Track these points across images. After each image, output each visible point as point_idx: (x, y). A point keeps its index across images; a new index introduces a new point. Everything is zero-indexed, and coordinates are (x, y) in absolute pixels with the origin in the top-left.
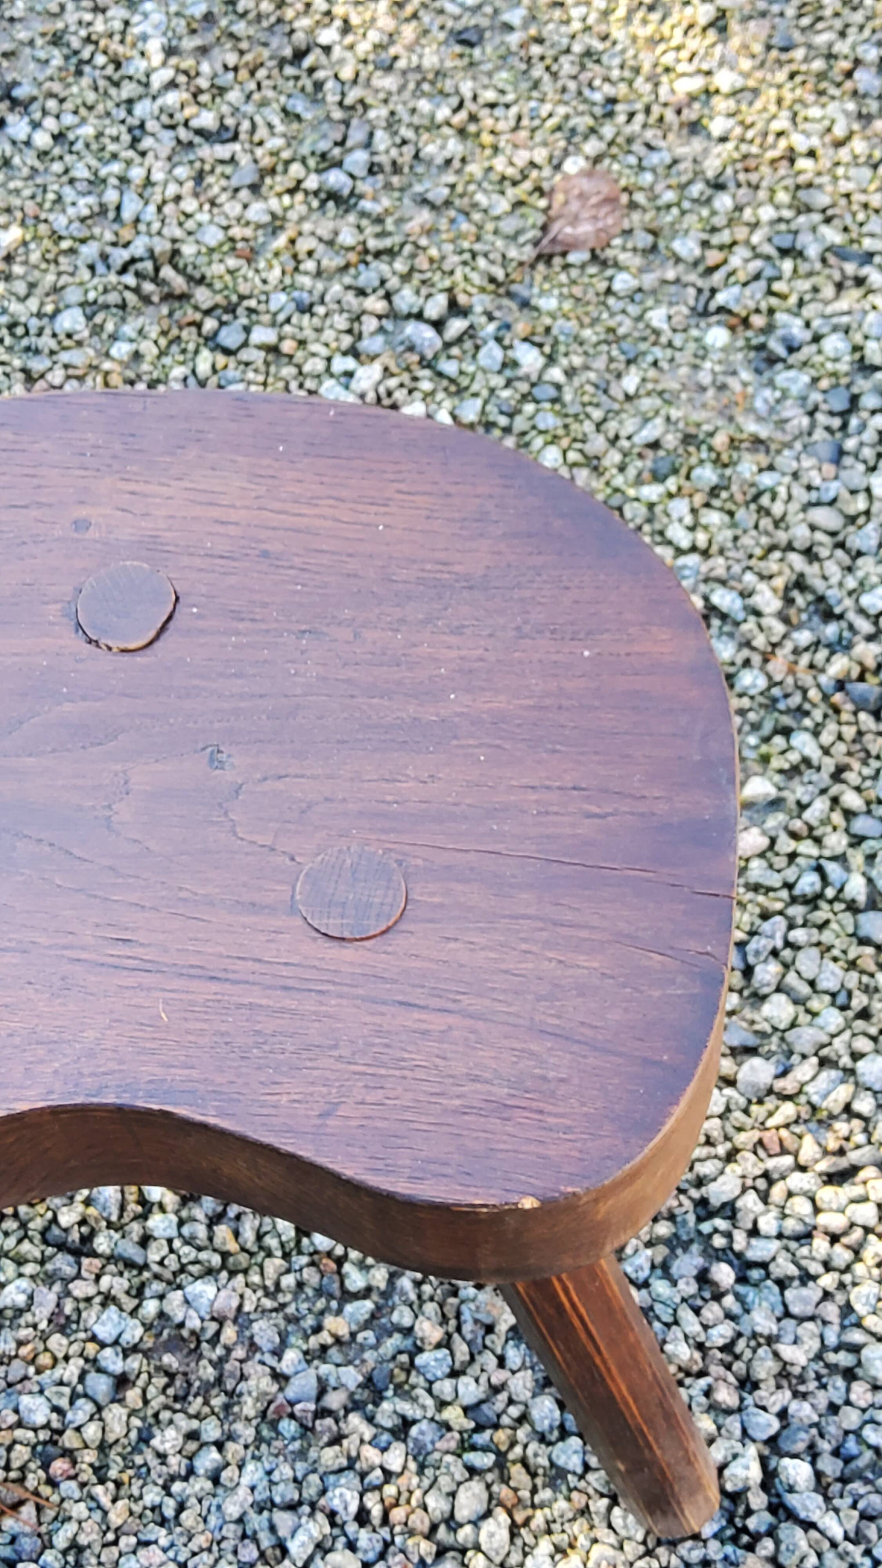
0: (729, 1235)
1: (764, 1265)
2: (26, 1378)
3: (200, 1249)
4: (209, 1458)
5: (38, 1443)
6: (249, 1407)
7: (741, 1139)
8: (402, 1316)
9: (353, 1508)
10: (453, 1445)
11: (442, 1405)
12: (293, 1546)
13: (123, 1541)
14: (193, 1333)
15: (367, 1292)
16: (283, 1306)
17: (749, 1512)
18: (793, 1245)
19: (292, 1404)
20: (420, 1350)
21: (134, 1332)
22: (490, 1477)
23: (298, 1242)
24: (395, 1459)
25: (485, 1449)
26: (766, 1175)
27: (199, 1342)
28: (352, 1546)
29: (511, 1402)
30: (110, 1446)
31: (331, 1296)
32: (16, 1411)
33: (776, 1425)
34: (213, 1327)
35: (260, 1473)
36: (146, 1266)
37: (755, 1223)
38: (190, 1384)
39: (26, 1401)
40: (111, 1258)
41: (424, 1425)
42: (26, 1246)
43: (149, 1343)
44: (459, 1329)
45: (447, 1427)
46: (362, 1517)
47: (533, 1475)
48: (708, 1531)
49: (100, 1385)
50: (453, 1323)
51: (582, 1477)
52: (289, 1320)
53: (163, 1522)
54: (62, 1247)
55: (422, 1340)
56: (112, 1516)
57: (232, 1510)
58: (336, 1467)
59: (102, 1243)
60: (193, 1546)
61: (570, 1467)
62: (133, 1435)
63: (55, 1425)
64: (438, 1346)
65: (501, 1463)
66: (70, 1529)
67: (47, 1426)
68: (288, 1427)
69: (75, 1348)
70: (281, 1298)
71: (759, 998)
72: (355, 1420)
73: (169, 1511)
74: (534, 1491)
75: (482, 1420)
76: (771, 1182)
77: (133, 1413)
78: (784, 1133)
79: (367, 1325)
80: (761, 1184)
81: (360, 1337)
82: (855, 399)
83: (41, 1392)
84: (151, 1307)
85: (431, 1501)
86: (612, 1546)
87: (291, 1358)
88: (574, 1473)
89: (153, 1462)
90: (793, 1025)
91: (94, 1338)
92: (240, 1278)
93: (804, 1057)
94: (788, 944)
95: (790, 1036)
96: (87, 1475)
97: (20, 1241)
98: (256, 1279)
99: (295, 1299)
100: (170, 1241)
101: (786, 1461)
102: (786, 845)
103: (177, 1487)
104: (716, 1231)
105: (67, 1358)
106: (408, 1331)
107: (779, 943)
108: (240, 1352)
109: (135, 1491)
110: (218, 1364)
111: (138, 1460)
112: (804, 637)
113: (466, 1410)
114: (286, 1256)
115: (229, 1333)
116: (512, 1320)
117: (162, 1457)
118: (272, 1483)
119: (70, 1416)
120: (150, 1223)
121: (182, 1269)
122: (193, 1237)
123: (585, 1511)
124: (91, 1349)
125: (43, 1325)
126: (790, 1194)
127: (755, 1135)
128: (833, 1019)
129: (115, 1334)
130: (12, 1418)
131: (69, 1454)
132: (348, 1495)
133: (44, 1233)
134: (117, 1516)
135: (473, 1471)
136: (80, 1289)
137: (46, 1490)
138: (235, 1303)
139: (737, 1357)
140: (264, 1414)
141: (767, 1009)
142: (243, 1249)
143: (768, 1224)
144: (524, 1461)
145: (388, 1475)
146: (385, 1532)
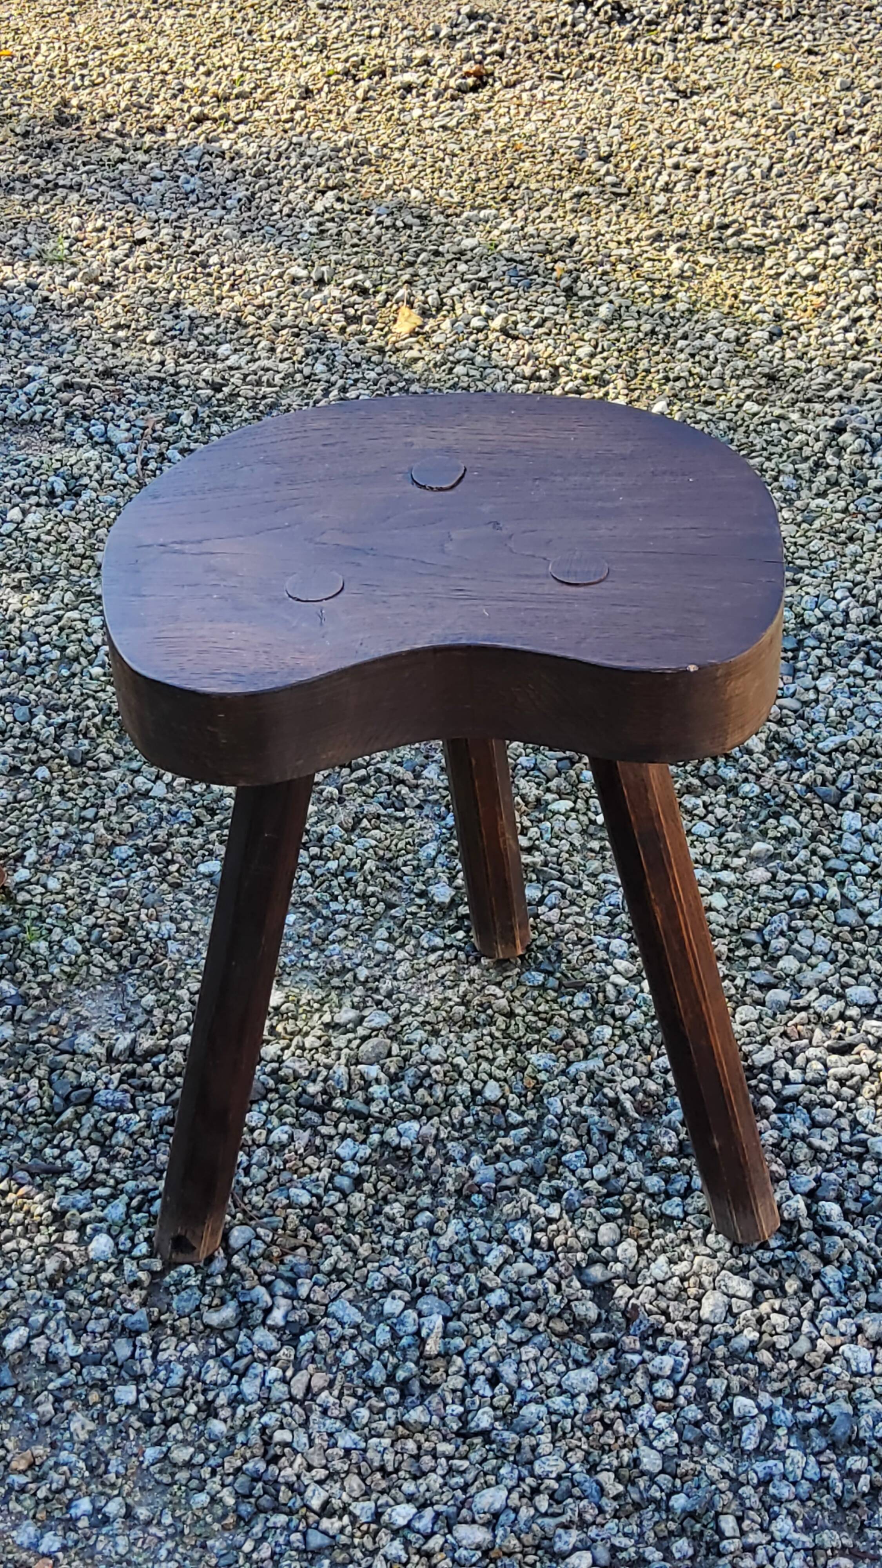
0: (770, 1085)
1: (795, 1098)
2: (291, 1180)
3: (406, 1103)
4: (424, 1217)
5: (304, 1217)
6: (450, 1186)
7: (770, 1032)
8: (550, 1133)
9: (528, 1238)
10: (593, 1202)
11: (583, 1181)
12: (489, 1259)
13: (369, 1265)
14: (406, 1150)
15: (524, 1124)
16: (466, 1136)
17: (801, 1230)
18: (813, 1088)
19: (478, 1185)
20: (565, 1153)
21: (364, 1151)
22: (620, 1221)
23: (474, 1101)
24: (554, 1211)
25: (617, 1206)
26: (790, 1050)
27: (410, 1158)
28: (529, 1260)
29: (629, 1180)
30: (354, 1217)
31: (499, 1128)
32: (288, 1198)
33: (813, 1184)
34: (419, 1147)
35: (461, 1225)
36: (370, 1115)
37: (787, 1074)
38: (406, 1182)
39: (293, 1191)
40: (345, 1113)
41: (572, 1191)
42: (285, 1107)
43: (376, 1156)
44: (590, 1141)
45: (587, 1192)
46: (535, 1244)
47: (651, 1221)
48: (773, 1243)
49: (345, 1182)
50: (585, 1138)
51: (683, 1220)
52: (472, 1143)
53: (396, 1254)
54: (310, 1107)
55: (566, 1144)
56: (361, 1250)
57: (444, 1242)
58: (513, 1216)
59: (338, 1103)
60: (419, 1265)
61: (675, 1214)
62: (370, 1208)
63: (315, 1204)
64: (576, 1150)
65: (628, 1214)
66: (332, 1260)
67: (310, 1206)
68: (477, 1199)
69: (324, 1162)
70: (464, 1132)
71: (775, 960)
72: (523, 1191)
73: (400, 1248)
74: (651, 1230)
75: (611, 1189)
76: (795, 1055)
77: (369, 1196)
78: (800, 1027)
79: (527, 1141)
80: (788, 1055)
81: (522, 1150)
82: (801, 642)
83: (304, 1188)
84: (375, 1138)
85: (582, 1233)
86: (708, 1255)
87: (476, 1159)
88: (678, 1218)
89: (386, 1224)
90: (800, 971)
91: (338, 1157)
92: (436, 1120)
93: (809, 989)
94: (790, 928)
95: (799, 977)
96: (340, 1232)
97: (281, 1105)
98: (447, 1118)
99: (474, 1132)
100: (385, 1101)
101: (822, 1203)
102: (783, 876)
103: (404, 1234)
104: (761, 1081)
105: (319, 1169)
106: (554, 1143)
107: (785, 928)
108: (439, 1162)
109: (375, 1237)
110: (425, 1168)
111: (376, 1222)
112: (783, 765)
113: (601, 1182)
114: (467, 1108)
115: (431, 1151)
116: (626, 1135)
117: (392, 1220)
118: (470, 1231)
119: (325, 1199)
120: (371, 1090)
121: (395, 1115)
122: (401, 1095)
123: (688, 1240)
124: (336, 1162)
125: (301, 1151)
126: (808, 1060)
127: (782, 1029)
128: (826, 968)
129: (352, 1153)
130: (285, 1202)
131: (327, 1220)
132: (524, 1229)
133: (297, 1099)
134: (364, 1250)
135: (609, 1218)
136: (324, 1130)
137: (311, 1242)
138: (434, 1132)
139: (784, 1149)
140: (459, 1192)
141: (781, 964)
142: (436, 1104)
143: (795, 1075)
144: (643, 1211)
145: (550, 1221)
146: (551, 1254)
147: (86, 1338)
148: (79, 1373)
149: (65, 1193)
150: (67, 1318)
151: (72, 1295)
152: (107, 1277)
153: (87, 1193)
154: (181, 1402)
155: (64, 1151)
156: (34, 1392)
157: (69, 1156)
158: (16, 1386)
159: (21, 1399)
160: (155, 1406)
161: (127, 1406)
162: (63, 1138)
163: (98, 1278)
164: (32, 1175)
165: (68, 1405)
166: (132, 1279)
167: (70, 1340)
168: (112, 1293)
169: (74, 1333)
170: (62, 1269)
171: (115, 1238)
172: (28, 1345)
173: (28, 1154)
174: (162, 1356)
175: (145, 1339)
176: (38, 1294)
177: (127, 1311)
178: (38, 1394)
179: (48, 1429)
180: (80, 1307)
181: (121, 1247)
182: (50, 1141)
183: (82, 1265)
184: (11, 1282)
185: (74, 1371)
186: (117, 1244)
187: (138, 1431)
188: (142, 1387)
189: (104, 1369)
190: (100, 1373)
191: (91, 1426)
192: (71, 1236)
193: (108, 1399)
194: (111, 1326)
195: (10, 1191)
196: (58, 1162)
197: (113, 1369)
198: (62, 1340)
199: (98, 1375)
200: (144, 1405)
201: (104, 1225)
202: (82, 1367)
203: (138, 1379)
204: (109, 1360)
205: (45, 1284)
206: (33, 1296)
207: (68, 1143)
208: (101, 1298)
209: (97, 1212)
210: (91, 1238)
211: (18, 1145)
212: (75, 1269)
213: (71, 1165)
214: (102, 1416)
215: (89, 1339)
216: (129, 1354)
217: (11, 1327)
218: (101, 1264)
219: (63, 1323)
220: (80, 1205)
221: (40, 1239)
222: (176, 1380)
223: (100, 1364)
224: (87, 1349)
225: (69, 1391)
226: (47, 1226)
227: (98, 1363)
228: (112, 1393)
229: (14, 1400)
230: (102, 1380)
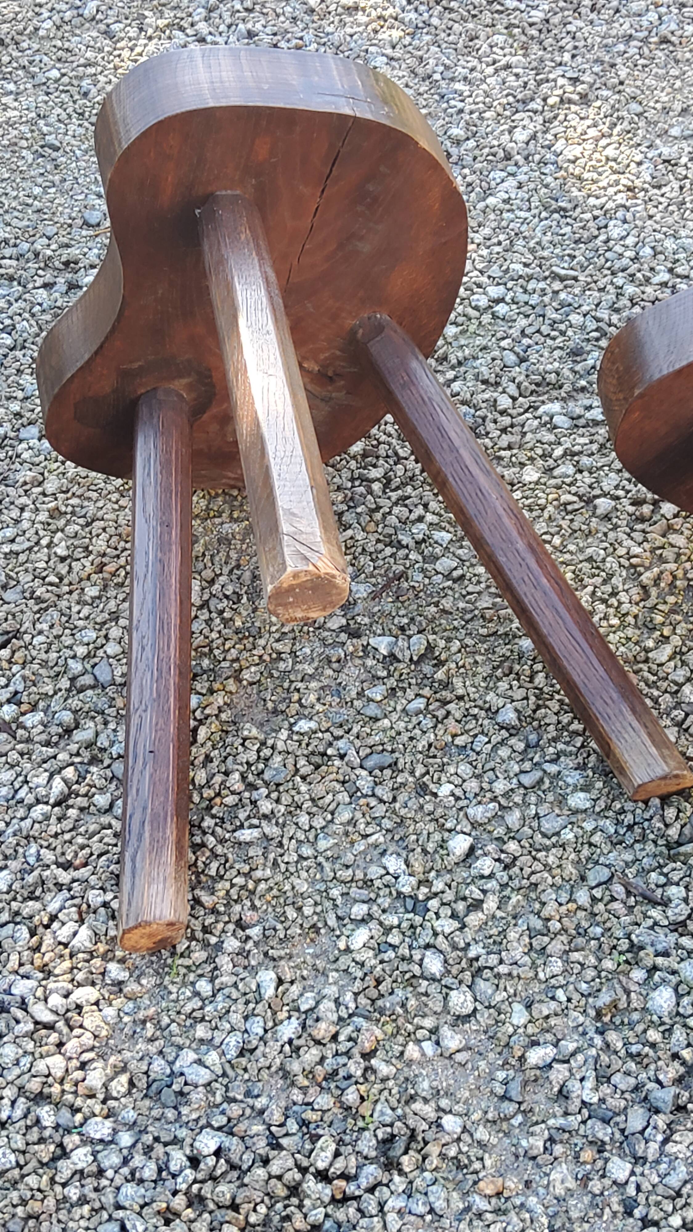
147: (606, 1089)
148: (584, 1122)
149: (652, 928)
150: (597, 1059)
151: (612, 1036)
152: (653, 1035)
153: (672, 938)
154: (670, 1208)
155: (669, 883)
156: (534, 1119)
157: (673, 891)
158: (520, 1103)
159: (520, 1118)
160: (641, 1198)
161: (615, 1182)
162: (674, 870)
163: (645, 1031)
164: (629, 893)
165: (558, 1149)
166: (676, 1049)
167: (589, 1084)
168: (651, 1053)
169: (597, 1077)
170: (614, 1005)
171: (679, 996)
172: (550, 1066)
173: (633, 870)
174: (671, 1148)
175: (661, 1120)
176: (581, 1019)
177: (658, 1082)
178: (537, 1123)
179: (531, 1163)
180: (616, 1052)
181: (681, 1010)
182: (660, 866)
183: (636, 1010)
184: (561, 994)
185: (579, 1118)
186: (678, 1004)
187: (615, 1213)
188: (639, 1170)
189: (609, 1130)
190: (603, 1132)
191: (571, 1184)
192: (638, 975)
193: (600, 1164)
194: (637, 1089)
195: (601, 900)
196: (659, 891)
197: (618, 1135)
198: (582, 1080)
199: (600, 1135)
200: (631, 1190)
201: (674, 979)
202: (590, 1117)
203: (638, 1160)
204: (617, 1124)
205: (593, 1013)
206: (575, 1019)
207: (675, 877)
208: (639, 1054)
209: (671, 962)
210: (656, 987)
211: (628, 857)
212: (628, 1010)
213: (670, 901)
214: (587, 1178)
215: (608, 1091)
216: (640, 1128)
217: (542, 1041)
218: (655, 1018)
219: (591, 1061)
220: (660, 947)
221: (608, 964)
222: (674, 1181)
223: (608, 1123)
224: (602, 1100)
225: (567, 1135)
226: (620, 953)
227: (606, 1121)
228: (607, 1160)
229: (513, 1117)
230: (603, 1143)
